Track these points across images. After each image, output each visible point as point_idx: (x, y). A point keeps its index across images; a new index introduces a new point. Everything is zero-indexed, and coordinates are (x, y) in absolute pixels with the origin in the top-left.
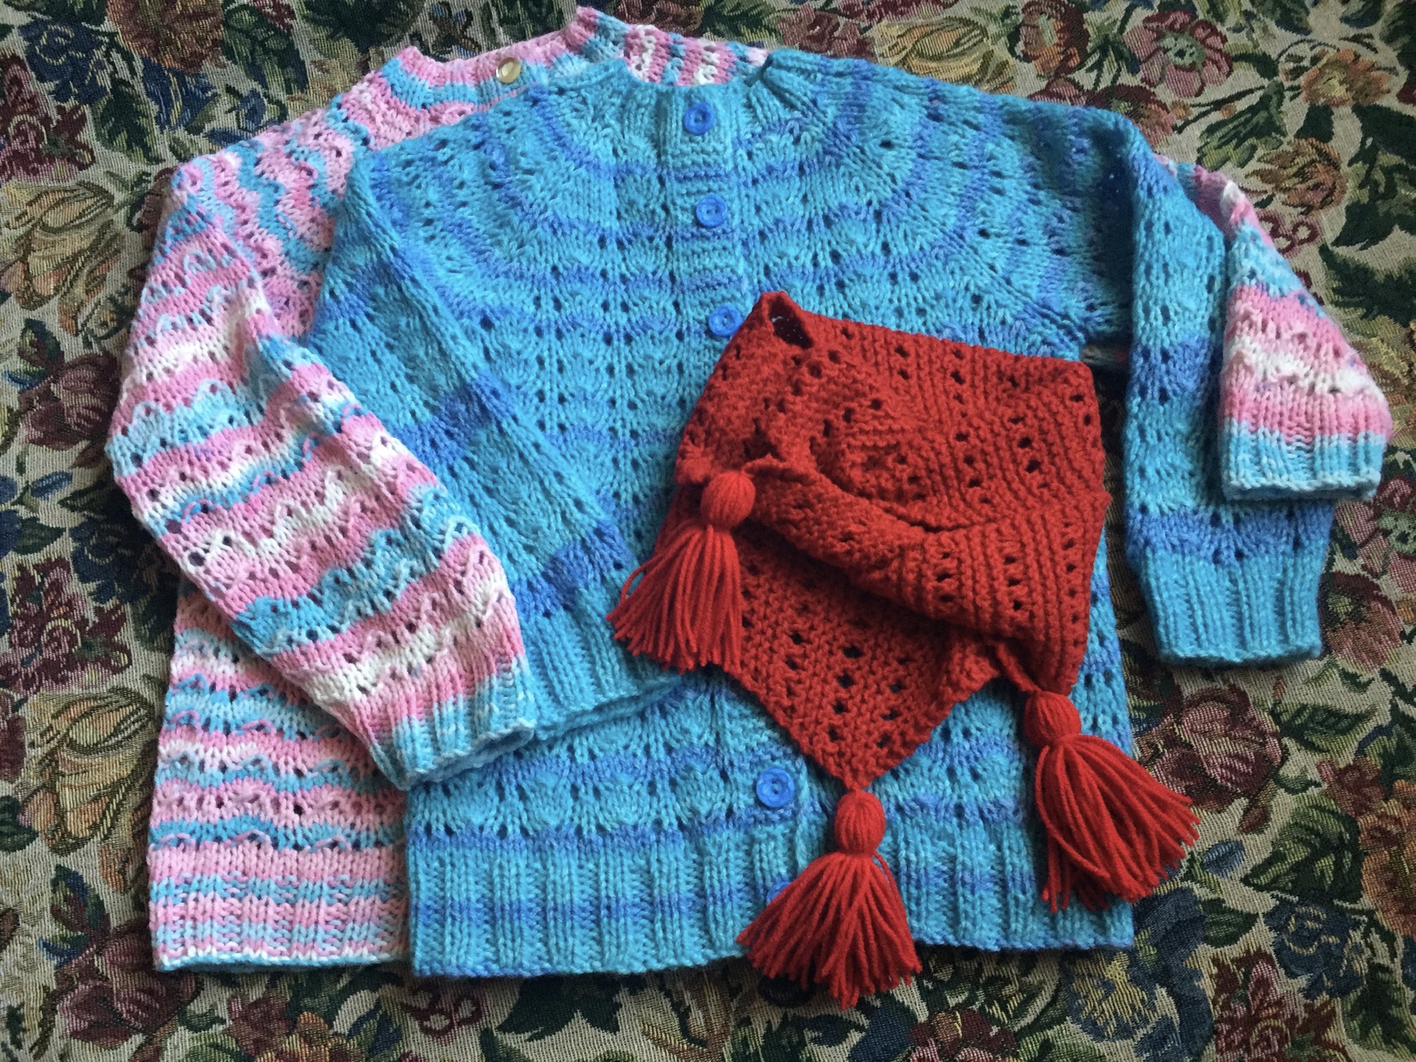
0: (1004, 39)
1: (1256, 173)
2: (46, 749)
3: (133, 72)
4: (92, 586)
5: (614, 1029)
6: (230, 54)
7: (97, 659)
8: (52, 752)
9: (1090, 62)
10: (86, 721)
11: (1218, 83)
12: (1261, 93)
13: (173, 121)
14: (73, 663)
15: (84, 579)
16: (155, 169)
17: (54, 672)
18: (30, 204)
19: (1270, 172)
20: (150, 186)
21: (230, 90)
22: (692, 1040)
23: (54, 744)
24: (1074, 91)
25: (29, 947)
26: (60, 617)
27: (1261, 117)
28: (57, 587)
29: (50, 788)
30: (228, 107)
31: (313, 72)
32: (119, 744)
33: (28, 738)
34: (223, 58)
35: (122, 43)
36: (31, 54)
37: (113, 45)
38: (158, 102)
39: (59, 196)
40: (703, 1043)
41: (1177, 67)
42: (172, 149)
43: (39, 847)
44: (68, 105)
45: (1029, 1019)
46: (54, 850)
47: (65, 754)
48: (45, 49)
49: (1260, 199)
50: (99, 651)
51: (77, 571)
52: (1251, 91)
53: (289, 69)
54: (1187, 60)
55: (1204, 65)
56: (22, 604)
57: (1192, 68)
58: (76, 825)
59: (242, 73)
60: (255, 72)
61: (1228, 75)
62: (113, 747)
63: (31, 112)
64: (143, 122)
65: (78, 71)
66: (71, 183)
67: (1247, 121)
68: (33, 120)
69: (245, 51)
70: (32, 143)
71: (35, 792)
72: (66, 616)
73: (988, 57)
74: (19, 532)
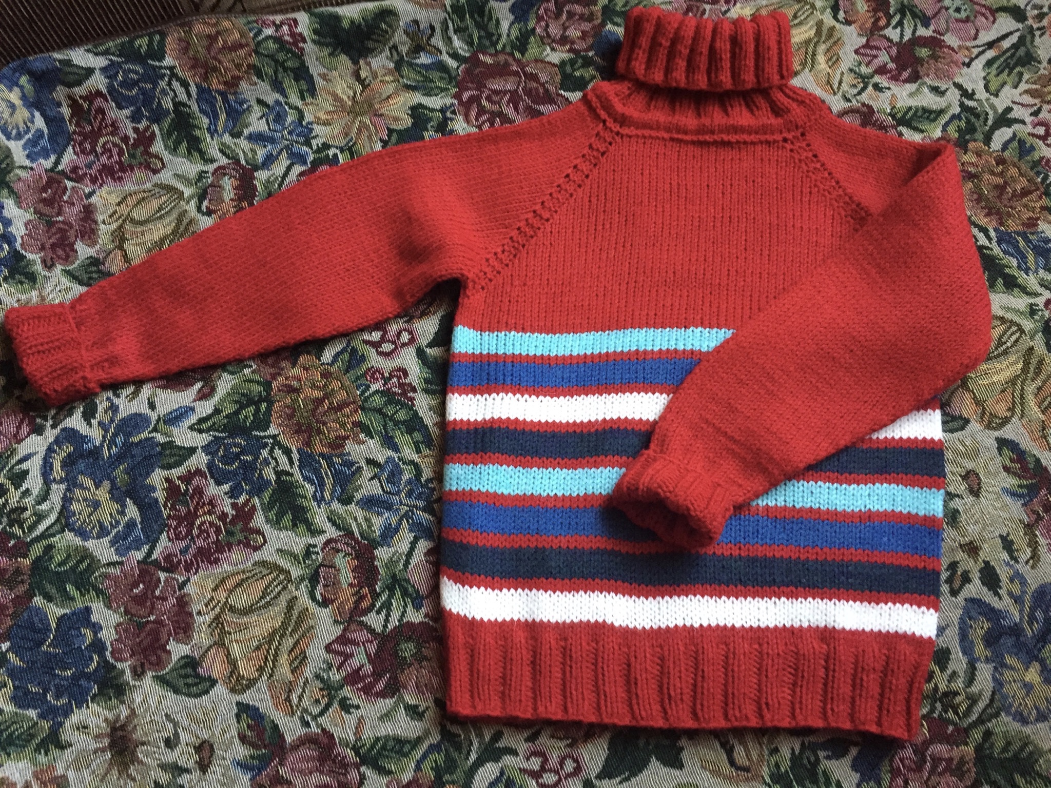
0: (829, 10)
1: (1026, 92)
2: (212, 615)
3: (189, 95)
4: (226, 487)
5: (681, 766)
6: (260, 75)
7: (240, 542)
8: (217, 617)
9: (894, 22)
10: (239, 590)
11: (988, 29)
12: (1017, 34)
13: (220, 129)
14: (220, 547)
15: (219, 483)
16: (211, 168)
17: (208, 556)
18: (119, 204)
19: (1036, 90)
20: (209, 181)
21: (260, 102)
22: (739, 769)
23: (218, 610)
24: (886, 44)
25: (227, 768)
26: (205, 513)
27: (1021, 52)
28: (199, 491)
29: (220, 644)
30: (260, 114)
31: (319, 82)
32: (268, 604)
33: (195, 608)
34: (255, 79)
35: (180, 74)
36: (111, 88)
37: (173, 75)
38: (208, 116)
39: (140, 196)
40: (746, 769)
41: (957, 20)
42: (221, 151)
43: (220, 690)
44: (141, 126)
45: (974, 717)
46: (233, 690)
47: (228, 617)
48: (122, 84)
49: (1032, 110)
50: (240, 536)
51: (212, 477)
52: (1011, 33)
53: (302, 82)
54: (963, 15)
55: (975, 17)
56: (173, 508)
57: (967, 20)
58: (246, 669)
59: (269, 88)
60: (277, 86)
61: (994, 22)
62: (264, 607)
63: (113, 134)
64: (197, 133)
65: (148, 98)
66: (149, 185)
67: (1013, 55)
68: (116, 140)
69: (270, 72)
70: (116, 158)
71: (208, 649)
72: (210, 513)
73: (820, 24)
74: (160, 453)
